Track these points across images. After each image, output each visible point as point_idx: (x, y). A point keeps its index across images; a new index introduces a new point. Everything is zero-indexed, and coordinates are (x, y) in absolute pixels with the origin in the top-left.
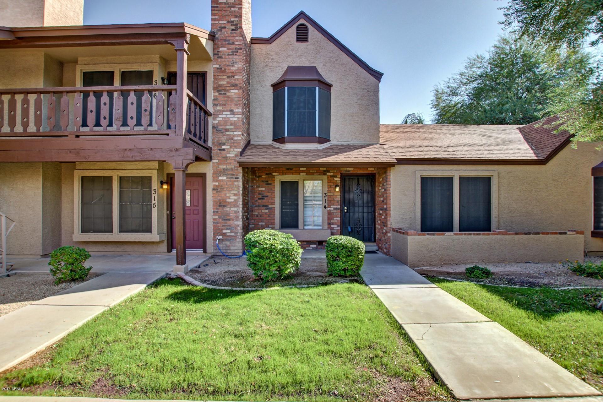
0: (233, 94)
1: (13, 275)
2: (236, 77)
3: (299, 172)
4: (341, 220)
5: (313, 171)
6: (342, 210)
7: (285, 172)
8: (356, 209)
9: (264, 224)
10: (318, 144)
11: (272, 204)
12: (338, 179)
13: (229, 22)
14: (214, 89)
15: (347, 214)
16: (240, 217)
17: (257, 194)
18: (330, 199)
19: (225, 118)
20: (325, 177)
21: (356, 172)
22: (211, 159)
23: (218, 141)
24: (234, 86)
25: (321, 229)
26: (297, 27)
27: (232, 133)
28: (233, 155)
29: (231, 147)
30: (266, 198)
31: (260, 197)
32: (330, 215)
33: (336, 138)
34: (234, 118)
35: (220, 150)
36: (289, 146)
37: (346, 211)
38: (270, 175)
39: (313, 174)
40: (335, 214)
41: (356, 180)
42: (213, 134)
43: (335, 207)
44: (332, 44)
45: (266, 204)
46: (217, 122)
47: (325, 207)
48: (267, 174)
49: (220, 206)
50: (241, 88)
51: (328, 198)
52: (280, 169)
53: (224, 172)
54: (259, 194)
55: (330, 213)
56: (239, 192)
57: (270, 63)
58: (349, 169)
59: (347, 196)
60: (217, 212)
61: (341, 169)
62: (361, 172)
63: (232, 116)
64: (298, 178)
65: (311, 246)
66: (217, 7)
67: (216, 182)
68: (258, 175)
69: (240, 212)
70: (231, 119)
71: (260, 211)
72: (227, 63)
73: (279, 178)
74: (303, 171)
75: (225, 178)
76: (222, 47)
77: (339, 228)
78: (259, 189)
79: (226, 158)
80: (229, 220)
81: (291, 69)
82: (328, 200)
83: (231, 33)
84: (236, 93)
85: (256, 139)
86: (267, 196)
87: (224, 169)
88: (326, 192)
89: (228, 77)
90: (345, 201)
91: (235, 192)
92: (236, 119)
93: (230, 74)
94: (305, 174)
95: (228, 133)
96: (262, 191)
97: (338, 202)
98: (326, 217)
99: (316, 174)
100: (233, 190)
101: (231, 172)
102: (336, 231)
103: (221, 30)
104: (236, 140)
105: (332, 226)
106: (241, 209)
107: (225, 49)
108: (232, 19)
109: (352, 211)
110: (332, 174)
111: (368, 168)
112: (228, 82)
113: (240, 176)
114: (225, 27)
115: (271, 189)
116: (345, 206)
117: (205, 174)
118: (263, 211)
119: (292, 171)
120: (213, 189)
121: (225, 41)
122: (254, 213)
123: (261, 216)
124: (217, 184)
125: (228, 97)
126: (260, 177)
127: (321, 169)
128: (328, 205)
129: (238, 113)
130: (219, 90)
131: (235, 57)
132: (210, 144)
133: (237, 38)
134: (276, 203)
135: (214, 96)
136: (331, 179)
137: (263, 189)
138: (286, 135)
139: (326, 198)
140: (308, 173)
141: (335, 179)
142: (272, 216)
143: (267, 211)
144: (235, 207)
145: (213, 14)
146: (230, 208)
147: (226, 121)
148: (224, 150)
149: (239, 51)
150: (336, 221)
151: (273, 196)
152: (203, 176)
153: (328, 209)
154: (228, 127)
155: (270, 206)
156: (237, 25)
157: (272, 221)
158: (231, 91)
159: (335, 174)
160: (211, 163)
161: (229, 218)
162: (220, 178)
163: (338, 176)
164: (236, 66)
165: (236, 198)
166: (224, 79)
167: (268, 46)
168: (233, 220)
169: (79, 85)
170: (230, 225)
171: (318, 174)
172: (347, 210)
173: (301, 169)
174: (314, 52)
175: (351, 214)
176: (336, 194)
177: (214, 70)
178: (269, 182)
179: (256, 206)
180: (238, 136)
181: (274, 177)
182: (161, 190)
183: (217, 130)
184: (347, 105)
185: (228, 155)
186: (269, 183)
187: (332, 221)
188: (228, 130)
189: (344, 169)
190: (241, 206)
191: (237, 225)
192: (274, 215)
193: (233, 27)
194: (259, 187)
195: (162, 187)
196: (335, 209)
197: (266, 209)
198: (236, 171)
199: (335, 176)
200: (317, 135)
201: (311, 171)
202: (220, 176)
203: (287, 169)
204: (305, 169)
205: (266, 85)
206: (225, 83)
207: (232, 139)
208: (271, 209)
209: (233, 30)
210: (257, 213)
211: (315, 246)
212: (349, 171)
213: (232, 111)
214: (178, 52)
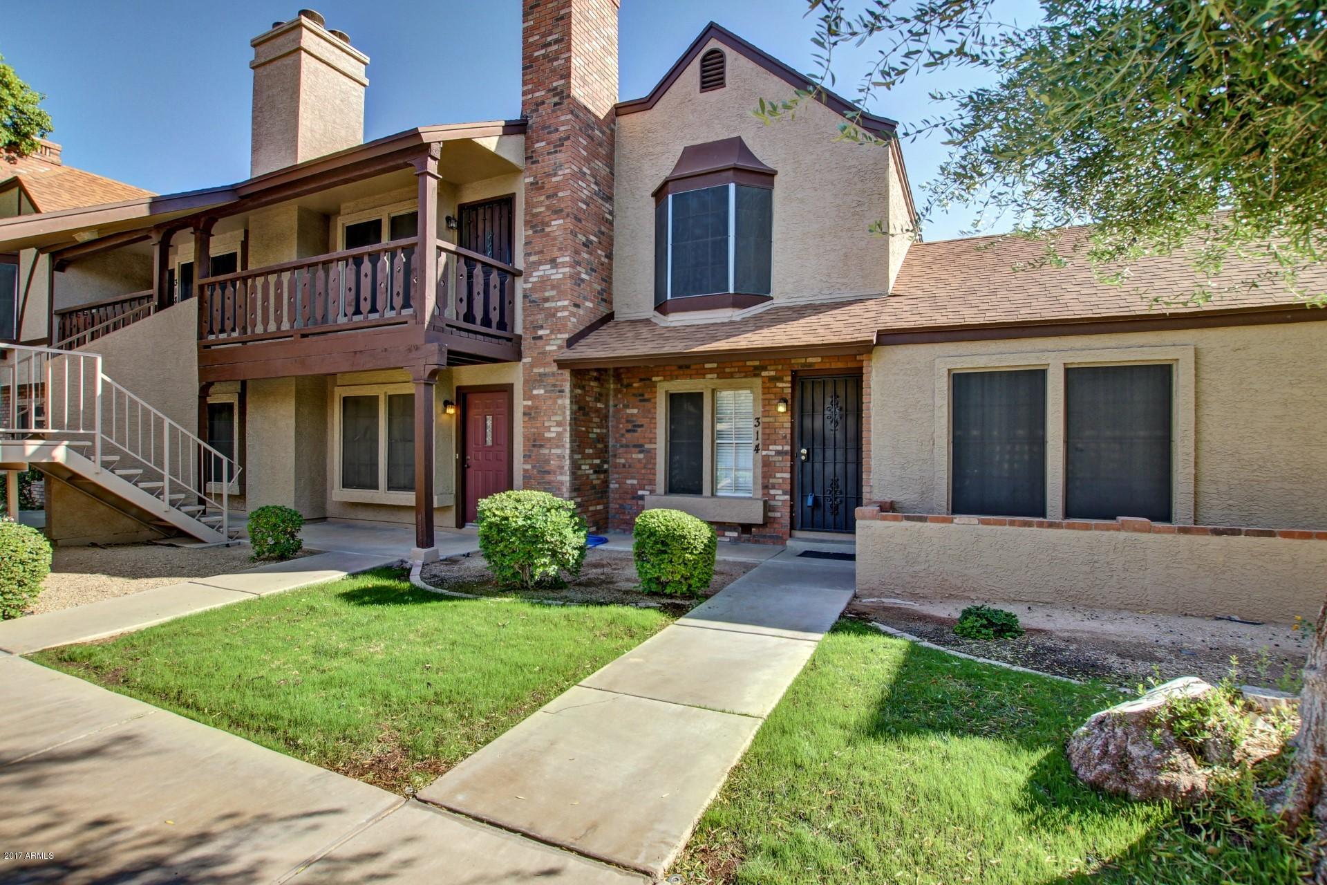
0: (555, 228)
1: (234, 545)
2: (560, 194)
3: (702, 373)
4: (792, 478)
5: (733, 370)
6: (793, 454)
7: (676, 373)
8: (829, 453)
9: (635, 482)
10: (735, 310)
11: (650, 443)
12: (785, 386)
13: (549, 91)
14: (527, 223)
15: (809, 465)
16: (567, 468)
17: (623, 421)
18: (767, 431)
19: (542, 276)
20: (758, 382)
21: (827, 366)
22: (518, 357)
23: (532, 322)
24: (558, 212)
25: (750, 498)
26: (704, 60)
27: (553, 305)
28: (555, 348)
29: (552, 332)
30: (639, 429)
31: (630, 427)
32: (767, 467)
33: (783, 290)
34: (557, 275)
35: (534, 338)
36: (677, 319)
37: (803, 458)
38: (647, 382)
39: (731, 375)
40: (778, 464)
41: (830, 389)
42: (524, 309)
43: (779, 448)
44: (776, 79)
45: (641, 442)
46: (530, 285)
47: (757, 449)
48: (641, 380)
49: (534, 446)
50: (568, 215)
51: (763, 428)
52: (667, 368)
53: (541, 381)
54: (628, 421)
55: (767, 463)
56: (564, 418)
57: (651, 149)
58: (810, 360)
59: (807, 422)
60: (530, 456)
61: (793, 361)
62: (840, 365)
63: (554, 271)
64: (700, 386)
65: (727, 534)
66: (531, 66)
67: (528, 400)
68: (625, 382)
69: (567, 457)
70: (553, 277)
71: (629, 456)
72: (547, 169)
73: (664, 388)
74: (711, 371)
75: (542, 392)
76: (538, 142)
77: (787, 497)
78: (629, 411)
79: (544, 353)
80: (548, 472)
81: (692, 153)
82: (766, 436)
83: (553, 111)
84: (560, 225)
85: (625, 310)
86: (641, 426)
87: (540, 375)
88: (760, 415)
89: (548, 197)
90: (800, 436)
91: (559, 418)
92: (560, 276)
93: (551, 192)
94: (715, 375)
95: (547, 305)
96: (632, 415)
97: (785, 437)
98: (759, 471)
99: (738, 375)
100: (556, 414)
101: (551, 380)
102: (780, 504)
103: (537, 110)
104: (560, 318)
105: (772, 492)
106: (568, 451)
107: (544, 144)
108: (555, 84)
109: (818, 458)
110: (773, 373)
111: (855, 356)
112: (548, 208)
113: (567, 387)
114: (543, 103)
115: (649, 411)
116: (802, 447)
117: (512, 385)
118: (634, 456)
119: (688, 371)
120: (525, 414)
121: (544, 128)
122: (618, 461)
123: (630, 466)
124: (530, 403)
125: (548, 235)
126: (629, 386)
127: (748, 363)
128: (764, 444)
129: (563, 265)
130: (536, 224)
131: (559, 155)
132: (519, 330)
133: (563, 118)
134: (658, 440)
135: (526, 237)
136: (772, 385)
137: (635, 411)
138: (669, 297)
139: (760, 429)
140: (722, 375)
141: (780, 385)
142: (650, 466)
143: (641, 456)
144: (558, 447)
145: (524, 83)
146: (550, 448)
147: (544, 282)
148: (540, 338)
149: (566, 143)
150: (781, 481)
151: (652, 426)
152: (507, 389)
153: (764, 453)
154: (547, 294)
155: (647, 446)
156: (562, 92)
157: (651, 477)
158: (553, 223)
159: (780, 374)
160: (521, 364)
161: (547, 468)
162: (535, 392)
163: (785, 379)
164: (560, 173)
165: (560, 429)
166: (541, 202)
167: (648, 114)
168: (555, 473)
169: (340, 249)
170: (549, 483)
171: (743, 374)
172: (808, 455)
173: (707, 366)
174: (737, 106)
175: (818, 466)
176: (781, 419)
177: (526, 189)
178: (646, 396)
179: (622, 446)
180: (564, 308)
181: (654, 385)
182: (444, 417)
183: (530, 302)
184: (809, 212)
185: (548, 348)
186: (645, 399)
187: (771, 481)
188: (546, 300)
189: (798, 362)
190: (568, 446)
191: (562, 483)
192: (655, 464)
193: (556, 99)
194: (626, 406)
195: (445, 412)
196: (778, 453)
197: (640, 452)
198: (560, 378)
199: (780, 379)
200: (731, 290)
201: (728, 370)
202: (535, 388)
203: (680, 367)
204: (715, 365)
205: (642, 197)
206: (543, 209)
207: (554, 315)
208: (649, 451)
209: (556, 104)
210: (623, 461)
211: (735, 534)
212: (811, 364)
213: (553, 262)
214: (420, 179)
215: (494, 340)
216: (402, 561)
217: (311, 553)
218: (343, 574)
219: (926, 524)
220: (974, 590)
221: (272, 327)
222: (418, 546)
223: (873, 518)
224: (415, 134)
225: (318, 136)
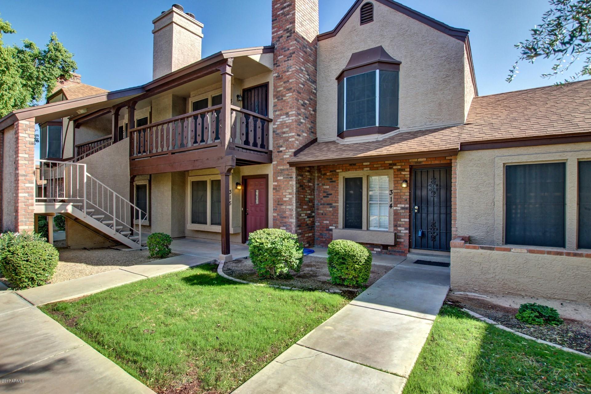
0: (288, 98)
1: (144, 250)
2: (290, 81)
3: (362, 168)
4: (410, 221)
5: (378, 166)
6: (411, 209)
7: (349, 168)
8: (431, 209)
9: (328, 222)
10: (379, 135)
11: (336, 203)
12: (406, 173)
13: (285, 30)
14: (274, 96)
15: (419, 215)
16: (294, 215)
17: (322, 192)
18: (396, 197)
19: (282, 122)
20: (391, 171)
21: (430, 163)
22: (271, 161)
23: (277, 144)
24: (289, 90)
25: (387, 232)
26: (362, 9)
27: (287, 135)
28: (288, 156)
29: (287, 149)
30: (330, 196)
31: (325, 195)
32: (397, 216)
33: (405, 124)
34: (289, 120)
35: (278, 152)
36: (349, 140)
37: (416, 211)
38: (334, 173)
39: (377, 169)
40: (402, 214)
41: (431, 174)
42: (273, 138)
43: (403, 206)
44: (400, 14)
45: (330, 202)
46: (276, 126)
47: (391, 206)
48: (331, 171)
49: (278, 204)
50: (294, 91)
51: (394, 196)
52: (344, 165)
53: (281, 173)
54: (324, 192)
55: (396, 213)
56: (293, 191)
57: (335, 56)
58: (420, 160)
59: (418, 193)
60: (276, 210)
61: (410, 161)
62: (437, 162)
63: (288, 119)
64: (361, 174)
65: (375, 249)
66: (276, 19)
67: (275, 182)
68: (323, 172)
69: (294, 210)
70: (287, 122)
71: (325, 209)
72: (284, 69)
73: (343, 175)
74: (366, 166)
75: (282, 178)
76: (279, 56)
77: (407, 231)
78: (325, 187)
79: (283, 159)
80: (285, 217)
81: (355, 57)
82: (396, 199)
83: (287, 40)
84: (290, 96)
85: (323, 137)
86: (331, 194)
87: (281, 170)
88: (392, 189)
89: (285, 83)
90: (414, 199)
91: (290, 191)
92: (291, 121)
93: (286, 80)
94: (369, 169)
95: (284, 135)
96: (326, 189)
97: (406, 200)
98: (392, 218)
99: (381, 168)
100: (289, 189)
101: (286, 172)
102: (403, 235)
103: (279, 41)
104: (290, 141)
105: (399, 228)
106: (294, 207)
107: (282, 56)
108: (287, 27)
109: (425, 211)
110: (399, 167)
111: (445, 157)
112: (284, 88)
113: (294, 176)
114: (282, 37)
115: (335, 187)
116: (415, 205)
117: (267, 175)
118: (327, 209)
119: (355, 167)
120: (274, 189)
121: (282, 49)
122: (319, 212)
123: (325, 214)
124: (276, 183)
125: (284, 101)
126: (325, 174)
127: (386, 162)
128: (394, 204)
129: (292, 115)
130: (279, 96)
131: (290, 62)
132: (271, 148)
133: (291, 43)
134: (339, 201)
135: (274, 103)
136: (399, 173)
137: (328, 187)
138: (345, 130)
139: (392, 196)
140: (372, 168)
141: (403, 173)
142: (335, 214)
143: (331, 209)
144: (290, 205)
145: (273, 28)
146: (286, 206)
147: (283, 124)
148: (281, 151)
149: (293, 55)
150: (404, 223)
151: (336, 194)
152: (266, 177)
153: (395, 208)
154: (284, 130)
155: (334, 204)
156: (291, 30)
157: (336, 220)
158: (287, 95)
159: (403, 167)
160: (272, 165)
161: (285, 215)
162: (279, 178)
163: (406, 170)
164: (290, 70)
165: (291, 196)
166: (281, 85)
167: (334, 38)
168: (288, 218)
170: (285, 223)
171: (383, 168)
172: (418, 209)
173: (364, 164)
174: (380, 30)
175: (424, 215)
176: (404, 191)
177: (274, 79)
178: (333, 180)
179: (321, 204)
180: (293, 137)
181: (337, 174)
182: (236, 190)
183: (276, 134)
184: (419, 82)
185: (285, 156)
186: (333, 181)
187: (398, 223)
188: (284, 133)
189: (413, 161)
190: (294, 204)
191: (292, 223)
192: (338, 213)
193: (288, 34)
194: (324, 185)
195: (236, 188)
196: (402, 208)
197: (331, 207)
198: (291, 171)
199: (403, 170)
200: (377, 125)
201: (375, 166)
202: (278, 176)
203: (351, 165)
204: (368, 163)
205: (331, 80)
206: (282, 89)
207: (288, 140)
208: (335, 207)
209: (288, 37)
210: (322, 212)
211: (379, 250)
212: (420, 162)
213: (287, 114)
214: (223, 76)
215: (258, 153)
216: (215, 261)
217: (176, 255)
218: (187, 267)
219: (493, 252)
220: (524, 290)
221: (160, 150)
222: (222, 254)
223: (461, 247)
224: (220, 54)
225: (181, 62)
